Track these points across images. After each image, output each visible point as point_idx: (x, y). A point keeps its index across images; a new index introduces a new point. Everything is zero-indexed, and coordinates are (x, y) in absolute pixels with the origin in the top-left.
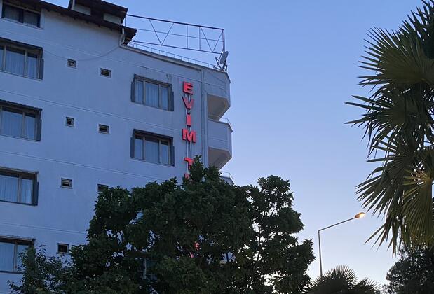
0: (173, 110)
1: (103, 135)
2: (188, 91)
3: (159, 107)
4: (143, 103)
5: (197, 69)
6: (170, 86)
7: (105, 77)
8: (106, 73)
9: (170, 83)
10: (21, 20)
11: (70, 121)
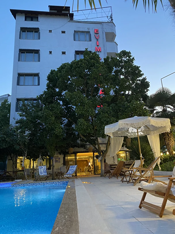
0: (91, 41)
1: (64, 55)
2: (97, 32)
3: (86, 41)
4: (79, 41)
5: (100, 24)
6: (89, 32)
7: (63, 34)
8: (63, 32)
9: (89, 31)
10: (32, 20)
11: (51, 52)
